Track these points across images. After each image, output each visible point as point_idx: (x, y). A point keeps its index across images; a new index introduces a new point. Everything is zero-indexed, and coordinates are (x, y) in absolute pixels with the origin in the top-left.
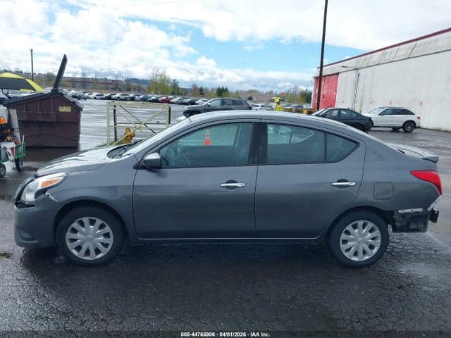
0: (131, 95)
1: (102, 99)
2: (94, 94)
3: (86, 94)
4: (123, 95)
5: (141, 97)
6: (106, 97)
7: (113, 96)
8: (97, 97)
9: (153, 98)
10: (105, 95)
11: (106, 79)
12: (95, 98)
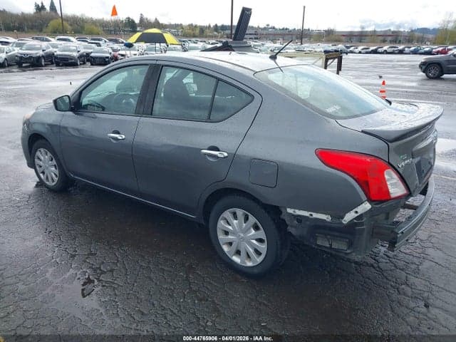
0: (401, 47)
1: (367, 53)
2: (360, 48)
3: (352, 49)
4: (392, 47)
5: (412, 49)
6: (372, 51)
7: (380, 50)
8: (363, 51)
9: (427, 49)
10: (372, 48)
11: (390, 30)
12: (360, 53)
